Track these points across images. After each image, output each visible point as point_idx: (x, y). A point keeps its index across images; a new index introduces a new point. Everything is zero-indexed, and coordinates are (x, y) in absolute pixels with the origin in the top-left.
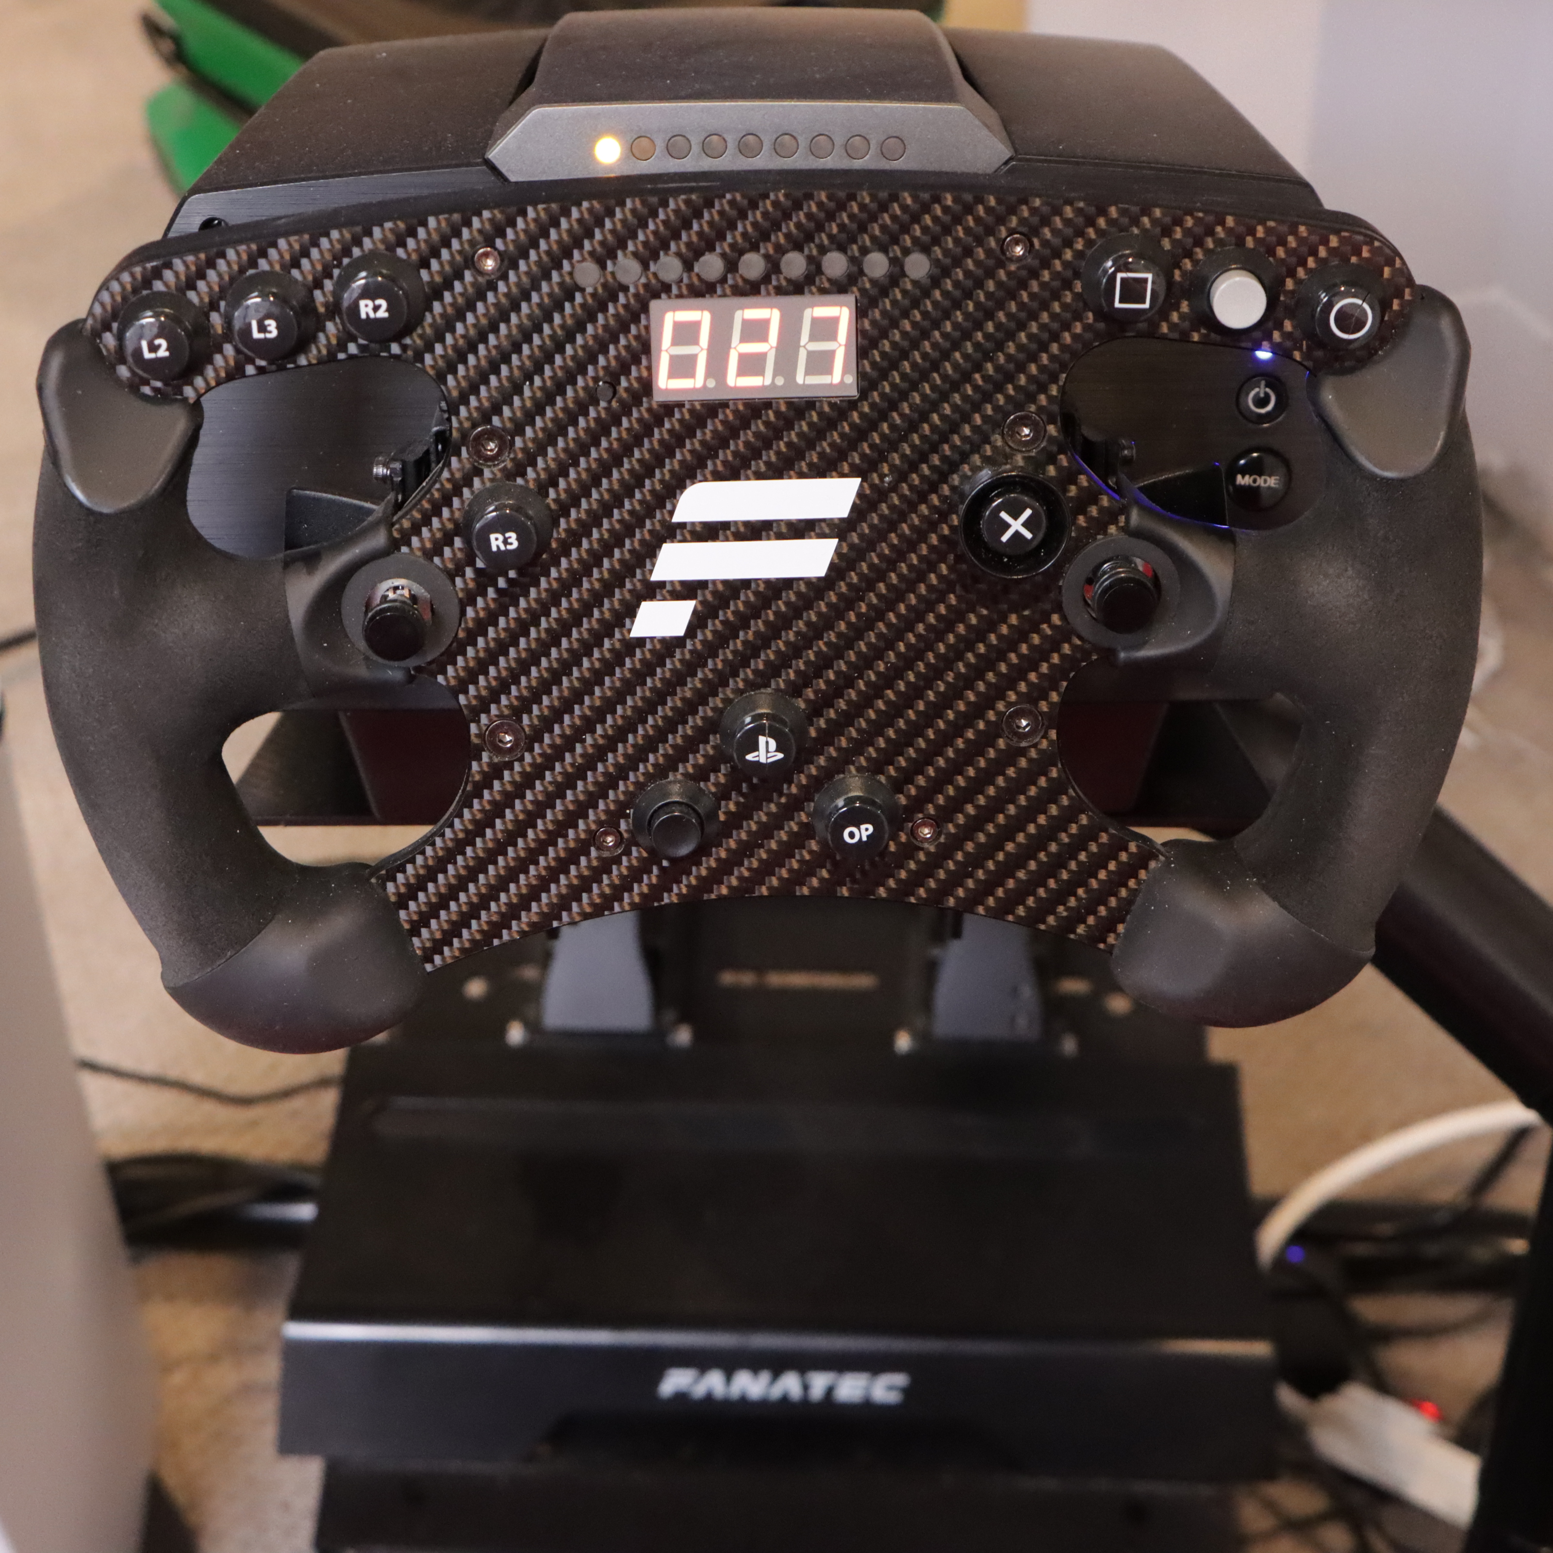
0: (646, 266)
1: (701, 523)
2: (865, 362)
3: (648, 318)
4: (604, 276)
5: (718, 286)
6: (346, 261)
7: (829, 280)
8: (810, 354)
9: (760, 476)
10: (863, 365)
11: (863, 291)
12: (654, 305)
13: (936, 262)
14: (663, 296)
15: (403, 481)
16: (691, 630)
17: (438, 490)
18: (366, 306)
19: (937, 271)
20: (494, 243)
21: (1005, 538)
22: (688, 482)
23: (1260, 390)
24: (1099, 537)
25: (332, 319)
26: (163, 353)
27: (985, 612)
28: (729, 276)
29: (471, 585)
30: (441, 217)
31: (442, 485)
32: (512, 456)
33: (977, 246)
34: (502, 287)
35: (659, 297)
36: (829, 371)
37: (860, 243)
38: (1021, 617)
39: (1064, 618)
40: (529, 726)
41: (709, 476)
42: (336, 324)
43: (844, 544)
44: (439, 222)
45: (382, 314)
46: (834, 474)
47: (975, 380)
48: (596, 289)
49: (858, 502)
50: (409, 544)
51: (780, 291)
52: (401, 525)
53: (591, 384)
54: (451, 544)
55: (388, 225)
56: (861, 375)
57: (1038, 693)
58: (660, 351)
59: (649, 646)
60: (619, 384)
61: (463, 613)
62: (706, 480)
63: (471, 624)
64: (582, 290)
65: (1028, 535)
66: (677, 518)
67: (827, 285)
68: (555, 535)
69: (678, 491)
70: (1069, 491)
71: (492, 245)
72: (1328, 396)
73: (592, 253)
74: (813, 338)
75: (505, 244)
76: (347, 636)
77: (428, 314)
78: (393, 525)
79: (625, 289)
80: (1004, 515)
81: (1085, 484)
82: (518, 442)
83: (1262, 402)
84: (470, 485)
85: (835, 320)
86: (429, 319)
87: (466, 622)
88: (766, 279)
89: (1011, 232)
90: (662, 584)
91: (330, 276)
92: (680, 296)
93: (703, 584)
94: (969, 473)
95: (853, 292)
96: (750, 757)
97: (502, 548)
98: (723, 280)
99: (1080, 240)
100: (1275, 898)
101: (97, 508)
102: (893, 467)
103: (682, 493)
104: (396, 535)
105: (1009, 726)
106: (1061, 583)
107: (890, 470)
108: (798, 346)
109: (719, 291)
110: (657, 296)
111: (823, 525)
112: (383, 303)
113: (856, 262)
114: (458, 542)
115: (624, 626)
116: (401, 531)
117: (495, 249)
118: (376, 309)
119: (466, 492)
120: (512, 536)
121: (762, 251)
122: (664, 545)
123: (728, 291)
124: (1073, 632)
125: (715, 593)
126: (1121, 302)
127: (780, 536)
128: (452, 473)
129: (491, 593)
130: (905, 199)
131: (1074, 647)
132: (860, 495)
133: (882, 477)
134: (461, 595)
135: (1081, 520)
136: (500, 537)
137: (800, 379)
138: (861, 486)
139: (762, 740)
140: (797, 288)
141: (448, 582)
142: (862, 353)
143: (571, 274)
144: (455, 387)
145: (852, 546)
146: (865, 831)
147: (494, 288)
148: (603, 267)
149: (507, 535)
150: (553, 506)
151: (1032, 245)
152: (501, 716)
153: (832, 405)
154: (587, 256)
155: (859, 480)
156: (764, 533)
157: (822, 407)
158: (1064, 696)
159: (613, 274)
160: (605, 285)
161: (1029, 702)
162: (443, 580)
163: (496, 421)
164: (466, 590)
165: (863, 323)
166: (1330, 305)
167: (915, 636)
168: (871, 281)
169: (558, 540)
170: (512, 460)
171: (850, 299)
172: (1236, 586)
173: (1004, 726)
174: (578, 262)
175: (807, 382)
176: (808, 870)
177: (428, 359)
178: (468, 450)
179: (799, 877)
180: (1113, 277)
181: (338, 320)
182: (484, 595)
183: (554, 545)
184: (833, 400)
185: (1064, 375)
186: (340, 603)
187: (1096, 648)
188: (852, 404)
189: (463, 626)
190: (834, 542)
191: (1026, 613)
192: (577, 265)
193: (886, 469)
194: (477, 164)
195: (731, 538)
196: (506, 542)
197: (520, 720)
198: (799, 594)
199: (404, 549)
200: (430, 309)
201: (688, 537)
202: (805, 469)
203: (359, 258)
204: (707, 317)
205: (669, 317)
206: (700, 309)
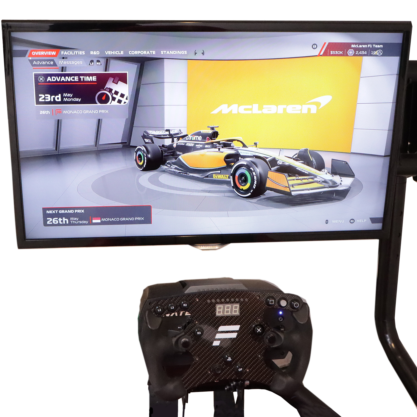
0: (215, 301)
1: (221, 331)
3: (216, 307)
6: (181, 300)
8: (234, 310)
9: (228, 325)
11: (240, 303)
13: (248, 299)
16: (220, 344)
19: (249, 300)
22: (220, 326)
23: (281, 318)
24: (268, 332)
26: (160, 311)
27: (254, 342)
28: (225, 301)
33: (253, 297)
36: (236, 312)
37: (240, 297)
39: (264, 342)
41: (222, 325)
43: (238, 333)
45: (186, 306)
46: (237, 325)
47: (253, 313)
50: (187, 334)
51: (231, 303)
53: (209, 314)
54: (192, 334)
56: (240, 313)
57: (261, 352)
58: (217, 310)
59: (215, 347)
60: (212, 314)
65: (260, 331)
66: (218, 331)
67: (236, 302)
68: (204, 333)
69: (218, 327)
70: (264, 326)
72: (294, 314)
73: (209, 299)
74: (235, 308)
75: (200, 298)
76: (179, 346)
77: (190, 306)
79: (213, 303)
80: (257, 329)
82: (200, 321)
83: (281, 319)
85: (237, 306)
88: (229, 302)
89: (257, 296)
91: (179, 302)
92: (219, 304)
93: (221, 339)
94: (252, 325)
96: (227, 360)
99: (265, 296)
100: (291, 377)
101: (152, 329)
105: (257, 356)
106: (263, 338)
110: (217, 304)
112: (186, 304)
113: (239, 299)
115: (212, 344)
117: (198, 298)
118: (185, 305)
119: (194, 327)
120: (200, 332)
121: (229, 298)
122: (217, 334)
123: (225, 303)
124: (265, 344)
125: (223, 340)
126: (270, 303)
128: (193, 325)
130: (245, 292)
131: (265, 346)
133: (242, 325)
135: (266, 330)
137: (233, 314)
139: (229, 358)
140: (233, 303)
142: (240, 310)
143: (207, 301)
144: (193, 315)
146: (241, 369)
147: (198, 303)
151: (260, 297)
153: (236, 316)
158: (264, 352)
159: (212, 301)
160: (211, 303)
163: (198, 319)
165: (240, 307)
166: (294, 304)
172: (284, 337)
176: (233, 375)
177: (190, 311)
179: (232, 377)
180: (269, 301)
185: (263, 312)
186: (178, 342)
187: (268, 346)
188: (239, 316)
191: (259, 342)
197: (199, 356)
198: (232, 340)
202: (233, 324)
204: (222, 306)
205: (218, 306)
206: (222, 305)
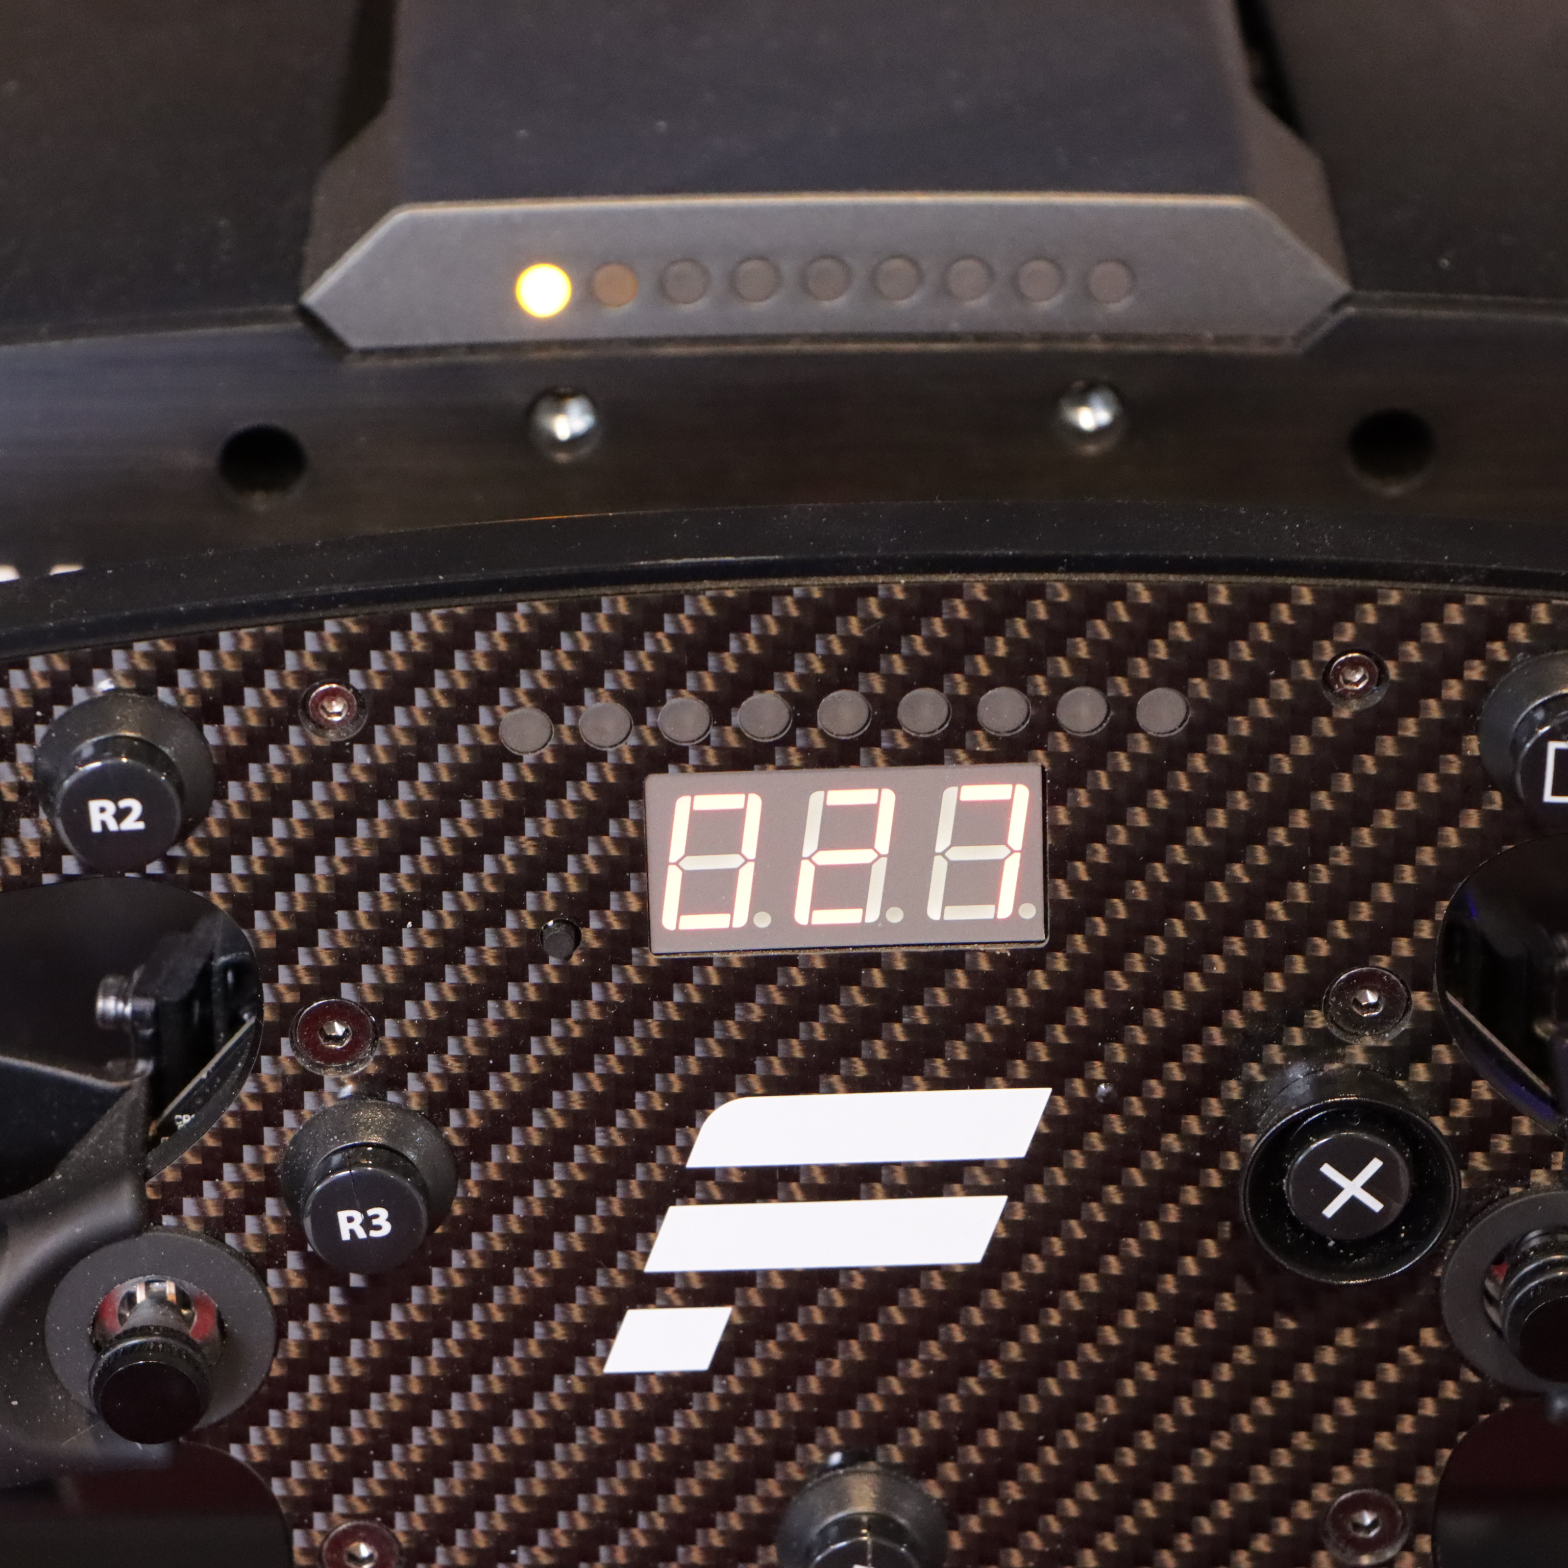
0: (639, 719)
1: (743, 1169)
2: (1060, 882)
3: (642, 810)
4: (558, 732)
5: (777, 749)
6: (59, 711)
7: (990, 738)
8: (954, 867)
9: (856, 1085)
10: (1056, 888)
11: (1056, 757)
12: (654, 783)
13: (1196, 703)
14: (672, 768)
15: (156, 1035)
16: (723, 1360)
17: (233, 1114)
18: (102, 810)
19: (1198, 721)
20: (347, 678)
21: (1330, 1211)
22: (717, 1097)
24: (1515, 1190)
25: (31, 813)
27: (1291, 1325)
28: (798, 732)
29: (296, 1282)
30: (243, 632)
31: (242, 1106)
32: (377, 1053)
33: (1277, 676)
34: (360, 754)
35: (665, 770)
36: (992, 898)
37: (1050, 673)
38: (1359, 1334)
39: (1443, 1335)
40: (406, 1533)
41: (757, 1086)
42: (37, 824)
43: (1019, 1205)
44: (238, 640)
45: (132, 823)
46: (999, 1080)
47: (1273, 912)
48: (540, 757)
49: (1045, 1130)
50: (177, 1211)
51: (897, 758)
52: (161, 1177)
53: (530, 925)
54: (258, 1210)
55: (140, 647)
56: (1052, 904)
57: (1395, 1469)
58: (665, 864)
59: (639, 1388)
60: (587, 925)
61: (281, 1333)
62: (750, 1093)
63: (294, 1352)
64: (515, 759)
65: (1376, 1206)
66: (694, 1162)
67: (985, 746)
68: (460, 1193)
69: (698, 1114)
70: (1456, 1108)
71: (344, 680)
73: (536, 695)
74: (960, 838)
75: (366, 679)
76: (55, 1379)
77: (216, 804)
78: (147, 1175)
79: (599, 757)
80: (1327, 1170)
81: (1487, 1096)
82: (390, 1027)
84: (297, 1105)
85: (1004, 808)
86: (217, 811)
87: (286, 1351)
88: (870, 739)
89: (1341, 649)
90: (666, 1279)
91: (29, 739)
92: (703, 768)
93: (745, 1278)
94: (1261, 1078)
95: (1036, 760)
97: (361, 1234)
98: (788, 741)
99: (1476, 663)
102: (1111, 1067)
103: (705, 1117)
104: (150, 1194)
105: (1339, 1526)
106: (1439, 1273)
107: (1107, 1072)
108: (932, 854)
109: (778, 757)
110: (659, 768)
111: (978, 1171)
112: (135, 806)
113: (1043, 707)
114: (272, 1207)
115: (592, 1352)
116: (163, 1187)
117: (349, 686)
118: (121, 815)
119: (289, 1117)
120: (381, 1214)
121: (862, 688)
122: (672, 1210)
123: (796, 760)
124: (1461, 1360)
125: (767, 1293)
126: (1555, 793)
127: (895, 1192)
128: (260, 1085)
129: (335, 1296)
130: (1137, 594)
131: (1465, 1387)
132: (1049, 1116)
133: (1092, 1085)
134: (276, 1300)
135: (1478, 1160)
136: (358, 1216)
137: (934, 912)
138: (1051, 1102)
140: (931, 752)
141: (253, 1281)
142: (1055, 865)
143: (494, 730)
144: (268, 932)
145: (1032, 1208)
147: (346, 758)
148: (557, 719)
149: (371, 1212)
150: (456, 1141)
151: (1383, 670)
152: (351, 1515)
153: (995, 959)
154: (523, 699)
155: (1048, 1091)
156: (863, 1187)
157: (975, 962)
158: (1445, 1475)
159: (574, 729)
160: (560, 750)
161: (1376, 1486)
162: (244, 1275)
163: (347, 991)
164: (286, 1291)
165: (1054, 815)
167: (1155, 1368)
168: (1072, 739)
169: (466, 1201)
170: (377, 1060)
171: (1033, 771)
173: (1329, 1528)
174: (509, 709)
175: (947, 917)
177: (217, 884)
178: (292, 1042)
180: (1540, 751)
181: (43, 816)
182: (322, 1299)
183: (457, 1210)
184: (999, 949)
185: (1446, 904)
186: (42, 1320)
187: (1508, 1390)
188: (1035, 956)
189: (280, 1356)
190: (999, 1202)
191: (1372, 1326)
192: (505, 716)
193: (1098, 1071)
194: (282, 318)
195: (799, 1194)
196: (367, 1224)
197: (390, 1523)
198: (929, 1294)
199: (168, 1220)
200: (222, 795)
201: (717, 1194)
202: (942, 1072)
203: (82, 705)
204: (755, 804)
205: (682, 808)
206: (746, 791)
